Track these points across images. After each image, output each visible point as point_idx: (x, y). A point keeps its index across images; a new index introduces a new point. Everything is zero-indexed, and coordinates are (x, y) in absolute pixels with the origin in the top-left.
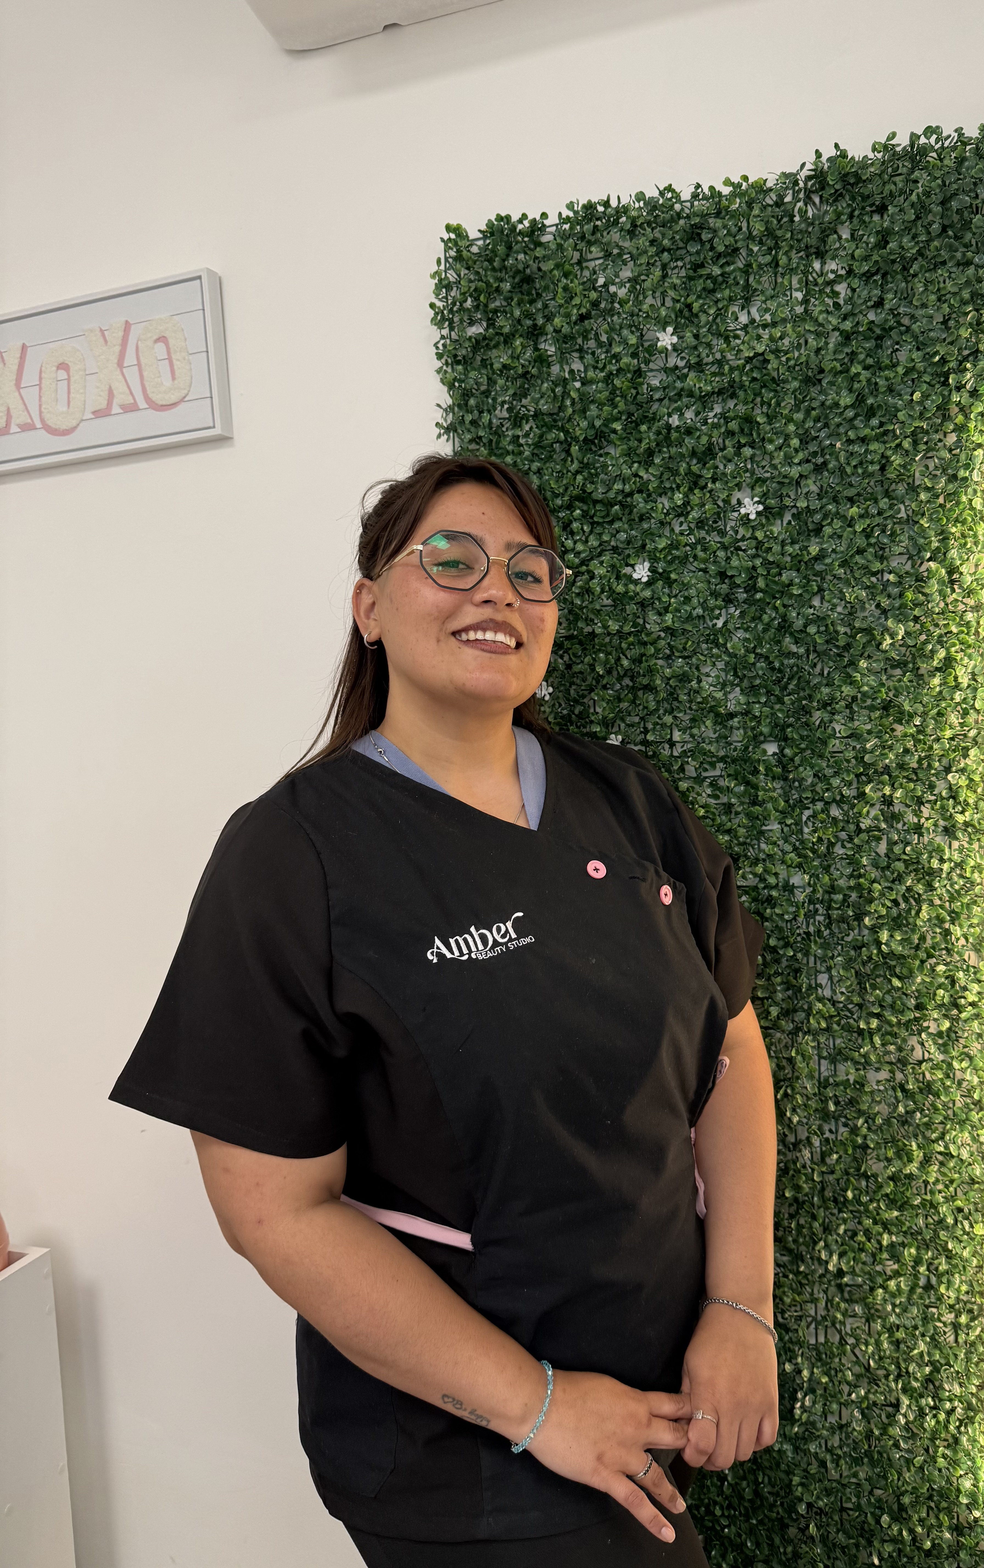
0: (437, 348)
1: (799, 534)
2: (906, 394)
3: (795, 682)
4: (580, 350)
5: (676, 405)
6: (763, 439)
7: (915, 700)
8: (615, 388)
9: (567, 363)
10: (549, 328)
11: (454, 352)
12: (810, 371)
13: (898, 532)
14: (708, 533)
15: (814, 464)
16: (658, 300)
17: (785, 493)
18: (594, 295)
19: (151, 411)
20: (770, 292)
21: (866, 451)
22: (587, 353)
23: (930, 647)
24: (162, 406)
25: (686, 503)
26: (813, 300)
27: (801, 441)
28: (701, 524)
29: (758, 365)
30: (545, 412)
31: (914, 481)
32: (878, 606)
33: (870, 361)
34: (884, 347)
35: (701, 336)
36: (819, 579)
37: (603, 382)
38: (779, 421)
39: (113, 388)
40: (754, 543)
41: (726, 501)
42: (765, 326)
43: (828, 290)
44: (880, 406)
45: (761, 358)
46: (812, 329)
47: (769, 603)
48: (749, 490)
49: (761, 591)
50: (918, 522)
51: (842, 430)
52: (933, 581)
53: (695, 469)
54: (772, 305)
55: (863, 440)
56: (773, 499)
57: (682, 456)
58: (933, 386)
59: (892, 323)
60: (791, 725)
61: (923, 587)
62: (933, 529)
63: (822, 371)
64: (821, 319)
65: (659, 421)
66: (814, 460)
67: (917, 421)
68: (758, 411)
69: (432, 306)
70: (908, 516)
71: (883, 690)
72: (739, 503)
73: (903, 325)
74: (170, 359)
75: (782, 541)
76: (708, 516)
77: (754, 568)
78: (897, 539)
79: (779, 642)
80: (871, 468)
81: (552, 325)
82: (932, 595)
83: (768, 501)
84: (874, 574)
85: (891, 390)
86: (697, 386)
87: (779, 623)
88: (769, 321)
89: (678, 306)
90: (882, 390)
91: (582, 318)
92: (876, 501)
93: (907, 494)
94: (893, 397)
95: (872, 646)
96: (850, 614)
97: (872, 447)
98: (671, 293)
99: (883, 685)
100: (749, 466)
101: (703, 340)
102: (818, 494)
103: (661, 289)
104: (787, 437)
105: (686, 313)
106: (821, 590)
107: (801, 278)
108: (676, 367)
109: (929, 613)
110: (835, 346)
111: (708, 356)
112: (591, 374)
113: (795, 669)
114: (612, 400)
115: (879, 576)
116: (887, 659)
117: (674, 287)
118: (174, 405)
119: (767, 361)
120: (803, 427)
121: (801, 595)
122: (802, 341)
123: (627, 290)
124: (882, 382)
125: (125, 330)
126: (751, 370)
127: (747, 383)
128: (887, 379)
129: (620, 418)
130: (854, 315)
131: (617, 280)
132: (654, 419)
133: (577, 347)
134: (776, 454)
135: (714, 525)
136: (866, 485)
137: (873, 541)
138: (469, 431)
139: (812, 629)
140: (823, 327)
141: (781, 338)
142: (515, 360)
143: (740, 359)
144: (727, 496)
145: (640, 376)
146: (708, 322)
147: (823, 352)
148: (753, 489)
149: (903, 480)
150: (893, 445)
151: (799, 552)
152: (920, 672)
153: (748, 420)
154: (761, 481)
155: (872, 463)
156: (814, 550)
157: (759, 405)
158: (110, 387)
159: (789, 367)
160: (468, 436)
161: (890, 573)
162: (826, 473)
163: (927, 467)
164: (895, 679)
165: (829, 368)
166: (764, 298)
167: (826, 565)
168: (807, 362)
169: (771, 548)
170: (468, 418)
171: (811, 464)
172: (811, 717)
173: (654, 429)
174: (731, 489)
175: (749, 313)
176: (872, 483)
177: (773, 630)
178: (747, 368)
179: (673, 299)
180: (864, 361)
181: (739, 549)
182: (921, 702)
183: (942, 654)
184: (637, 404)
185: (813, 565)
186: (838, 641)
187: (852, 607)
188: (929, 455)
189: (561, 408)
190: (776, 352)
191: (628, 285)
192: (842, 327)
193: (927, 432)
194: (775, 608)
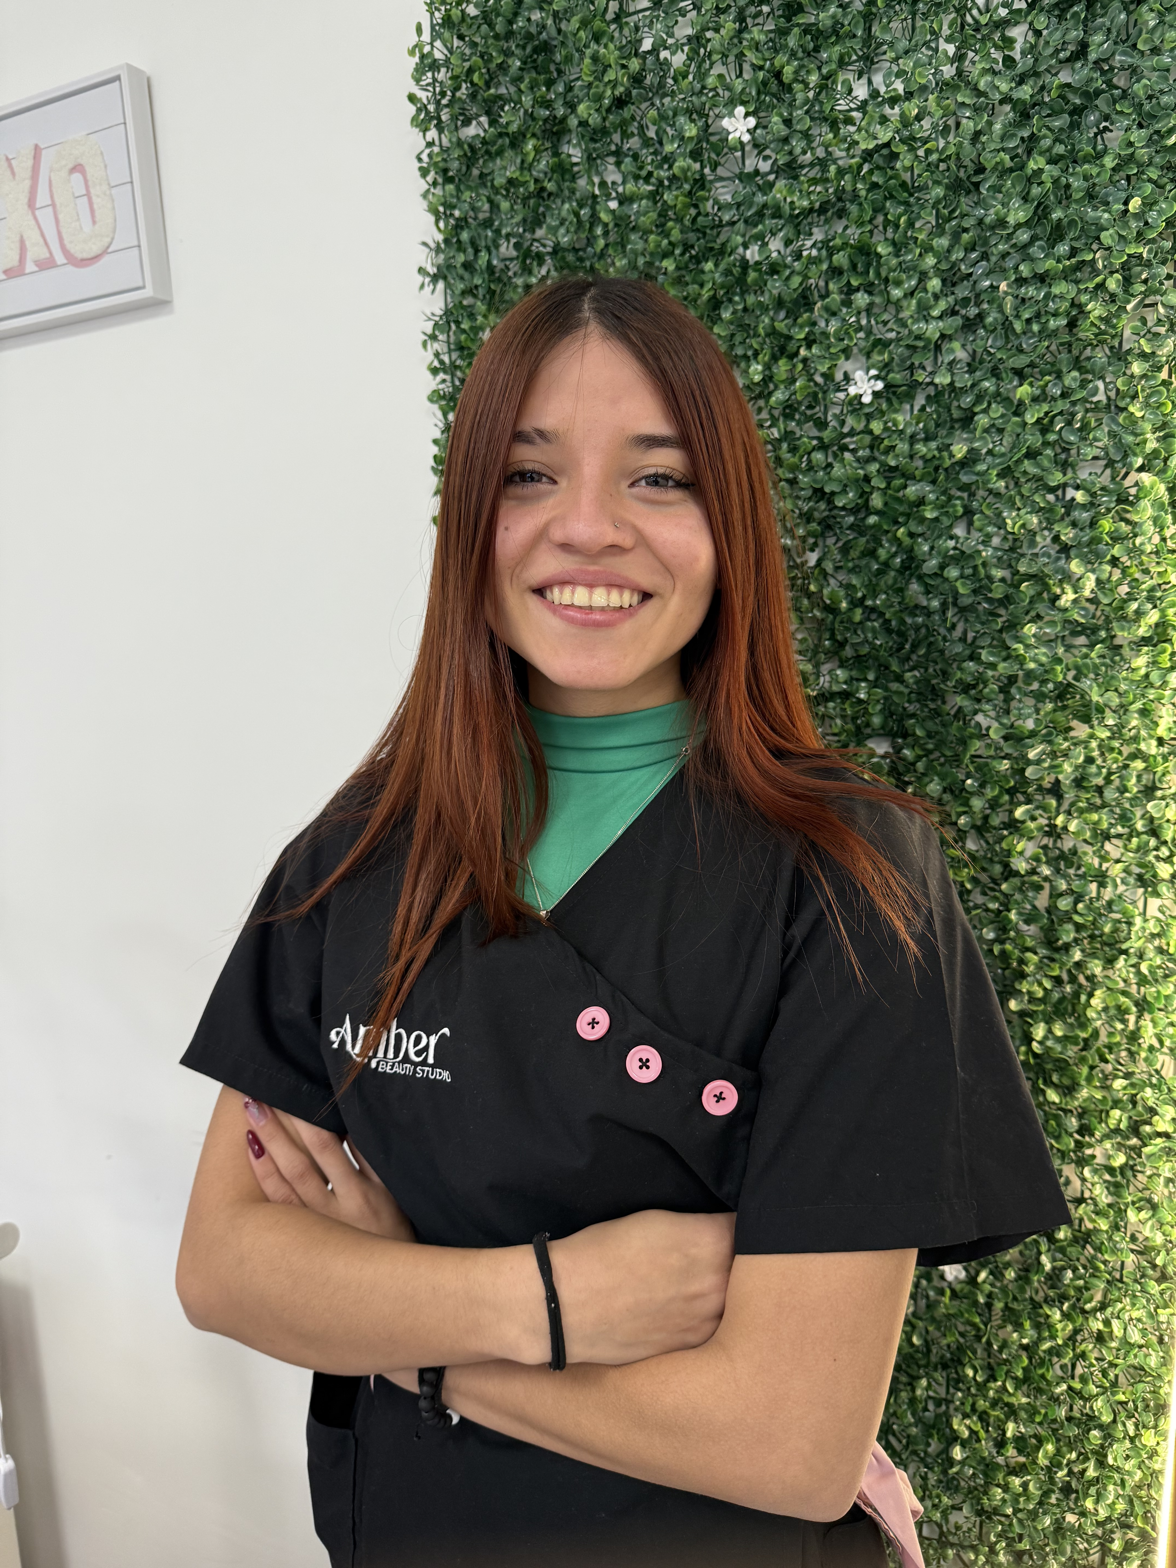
0: (420, 160)
1: (937, 425)
2: (1116, 201)
3: (922, 652)
4: (618, 153)
5: (755, 231)
6: (887, 280)
7: (1106, 687)
8: (666, 207)
9: (598, 173)
10: (573, 122)
11: (441, 165)
12: (962, 170)
13: (1093, 424)
14: (799, 423)
15: (963, 317)
16: (731, 66)
17: (917, 363)
18: (635, 64)
19: (70, 268)
20: (903, 44)
21: (1047, 296)
22: (627, 155)
23: (1134, 606)
24: (83, 260)
25: (768, 379)
26: (971, 54)
27: (944, 281)
28: (789, 410)
29: (881, 162)
30: (566, 246)
31: (1121, 343)
32: (1056, 539)
33: (1060, 149)
34: (1083, 126)
35: (794, 122)
36: (965, 495)
37: (648, 198)
38: (911, 251)
39: (25, 237)
40: (867, 439)
41: (828, 376)
42: (893, 101)
43: (997, 36)
44: (1072, 223)
45: (885, 152)
46: (968, 101)
47: (887, 532)
48: (864, 359)
49: (878, 513)
50: (1125, 409)
51: (1010, 263)
52: (1145, 503)
53: (780, 326)
54: (907, 64)
55: (1042, 279)
56: (899, 372)
57: (764, 308)
58: (1162, 187)
59: (1099, 84)
60: (913, 716)
61: (1128, 512)
62: (1149, 420)
63: (980, 169)
64: (982, 85)
65: (730, 255)
66: (963, 312)
67: (1133, 245)
68: (878, 237)
69: (412, 98)
70: (1109, 398)
71: (1059, 668)
72: (847, 378)
73: (1117, 88)
74: (88, 195)
75: (912, 437)
76: (799, 398)
77: (867, 479)
78: (1091, 436)
79: (900, 591)
80: (1052, 324)
81: (577, 116)
82: (1141, 524)
83: (891, 375)
84: (1052, 490)
85: (1091, 195)
86: (789, 200)
87: (902, 561)
88: (901, 91)
89: (761, 74)
90: (1077, 196)
91: (620, 103)
92: (1059, 376)
93: (1109, 364)
94: (1095, 208)
95: (1043, 600)
96: (1012, 549)
97: (1056, 290)
98: (751, 56)
99: (1059, 661)
100: (864, 322)
101: (798, 127)
102: (969, 365)
103: (735, 51)
104: (923, 277)
105: (774, 86)
106: (969, 513)
107: (955, 19)
108: (757, 172)
109: (1135, 552)
110: (1004, 126)
111: (804, 152)
112: (630, 187)
113: (923, 631)
114: (663, 225)
115: (1060, 493)
116: (1067, 621)
117: (757, 46)
118: (96, 258)
119: (895, 156)
120: (947, 258)
121: (936, 519)
122: (951, 122)
123: (685, 57)
124: (1076, 183)
125: (35, 158)
126: (871, 172)
127: (863, 193)
128: (1086, 178)
129: (673, 253)
130: (1037, 74)
131: (670, 41)
132: (722, 252)
133: (613, 148)
134: (905, 303)
135: (809, 412)
136: (1043, 351)
137: (1052, 437)
138: (462, 278)
139: (953, 573)
140: (987, 97)
141: (919, 118)
142: (526, 172)
143: (853, 157)
144: (829, 368)
145: (703, 187)
146: (807, 101)
147: (984, 139)
148: (868, 355)
149: (1102, 342)
150: (1091, 285)
151: (936, 453)
152: (1117, 642)
153: (865, 251)
154: (882, 344)
155: (1055, 315)
156: (959, 450)
157: (881, 228)
158: (22, 237)
159: (929, 165)
160: (461, 286)
161: (1077, 488)
162: (982, 332)
163: (1144, 321)
164: (1076, 652)
165: (993, 162)
166: (893, 55)
167: (978, 474)
168: (958, 154)
169: (894, 447)
170: (461, 258)
171: (958, 318)
172: (944, 702)
173: (722, 266)
174: (834, 357)
175: (870, 82)
176: (1053, 348)
177: (892, 573)
178: (866, 168)
179: (753, 65)
180: (1049, 150)
181: (844, 448)
182: (1116, 690)
183: (1153, 617)
184: (698, 230)
185: (958, 473)
186: (991, 591)
187: (1015, 540)
188: (1147, 302)
189: (590, 241)
190: (910, 141)
191: (686, 48)
192: (1015, 95)
193: (1148, 264)
194: (898, 541)
